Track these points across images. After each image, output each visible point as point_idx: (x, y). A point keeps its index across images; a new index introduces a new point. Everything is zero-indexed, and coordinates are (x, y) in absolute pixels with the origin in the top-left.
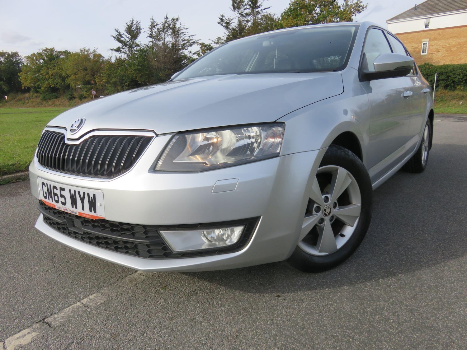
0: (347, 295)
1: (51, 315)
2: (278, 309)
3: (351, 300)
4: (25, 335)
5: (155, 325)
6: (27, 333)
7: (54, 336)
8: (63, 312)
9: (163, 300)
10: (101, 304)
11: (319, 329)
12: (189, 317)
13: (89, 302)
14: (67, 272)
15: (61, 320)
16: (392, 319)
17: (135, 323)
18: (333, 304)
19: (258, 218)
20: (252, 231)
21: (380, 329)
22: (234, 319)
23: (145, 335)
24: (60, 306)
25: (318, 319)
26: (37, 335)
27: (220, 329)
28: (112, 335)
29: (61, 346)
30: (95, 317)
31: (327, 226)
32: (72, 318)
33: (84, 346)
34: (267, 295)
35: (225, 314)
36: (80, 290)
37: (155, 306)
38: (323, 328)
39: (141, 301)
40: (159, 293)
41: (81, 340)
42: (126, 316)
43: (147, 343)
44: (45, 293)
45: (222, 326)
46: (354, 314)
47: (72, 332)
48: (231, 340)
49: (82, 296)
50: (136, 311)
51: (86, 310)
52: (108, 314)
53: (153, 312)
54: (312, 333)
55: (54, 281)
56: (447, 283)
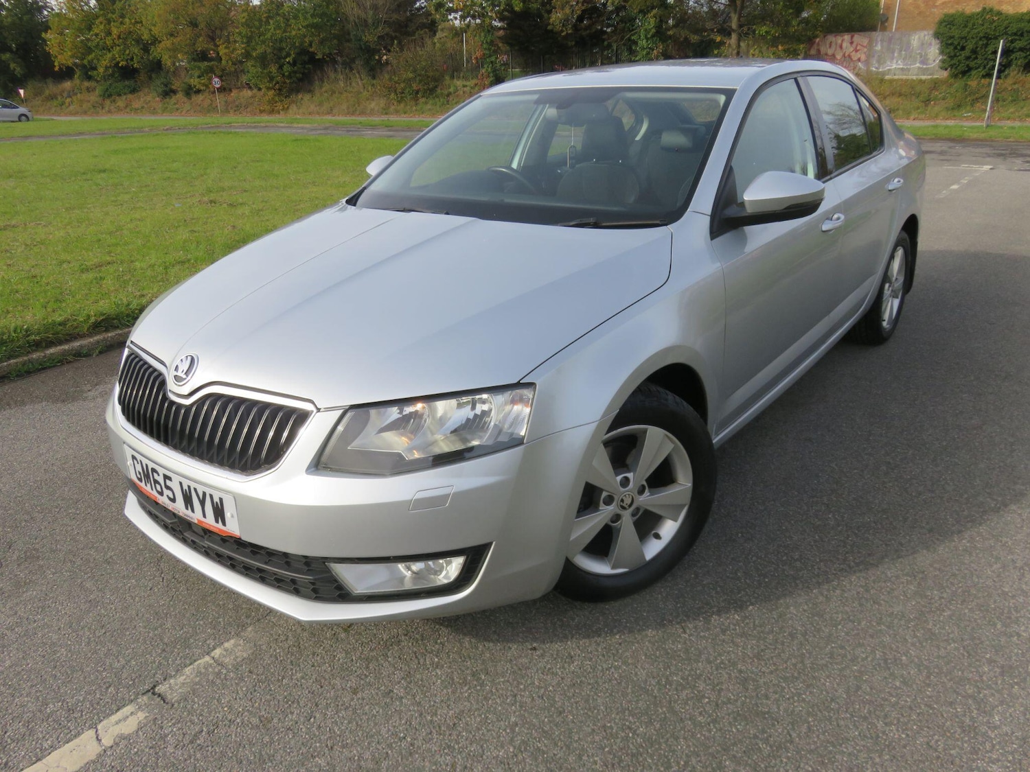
0: (648, 648)
1: (165, 680)
2: (528, 675)
3: (652, 658)
4: (128, 717)
5: (329, 702)
6: (129, 713)
7: (171, 719)
8: (183, 675)
9: (344, 655)
10: (243, 660)
11: (587, 713)
12: (383, 688)
13: (225, 656)
14: (186, 592)
15: (180, 690)
16: (707, 698)
17: (297, 697)
18: (620, 666)
19: (488, 546)
20: (479, 563)
21: (684, 714)
22: (453, 692)
23: (312, 720)
24: (178, 662)
25: (589, 696)
26: (146, 717)
27: (429, 711)
28: (262, 719)
29: (183, 738)
30: (234, 686)
31: (627, 526)
32: (198, 687)
33: (220, 738)
34: (516, 646)
35: (441, 683)
36: (209, 630)
37: (330, 666)
38: (593, 712)
39: (308, 656)
40: (337, 639)
41: (215, 727)
42: (284, 683)
43: (315, 735)
44: (151, 635)
45: (434, 706)
46: (650, 686)
47: (200, 712)
48: (444, 731)
49: (211, 642)
50: (299, 675)
51: (219, 673)
52: (255, 679)
53: (327, 677)
54: (573, 722)
55: (165, 611)
56: (825, 626)
